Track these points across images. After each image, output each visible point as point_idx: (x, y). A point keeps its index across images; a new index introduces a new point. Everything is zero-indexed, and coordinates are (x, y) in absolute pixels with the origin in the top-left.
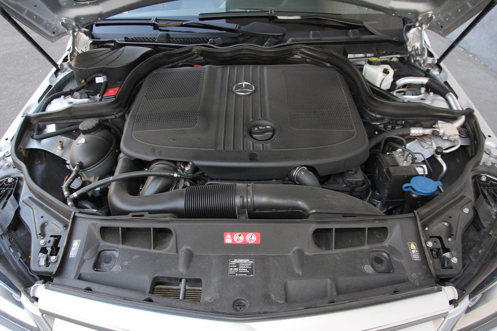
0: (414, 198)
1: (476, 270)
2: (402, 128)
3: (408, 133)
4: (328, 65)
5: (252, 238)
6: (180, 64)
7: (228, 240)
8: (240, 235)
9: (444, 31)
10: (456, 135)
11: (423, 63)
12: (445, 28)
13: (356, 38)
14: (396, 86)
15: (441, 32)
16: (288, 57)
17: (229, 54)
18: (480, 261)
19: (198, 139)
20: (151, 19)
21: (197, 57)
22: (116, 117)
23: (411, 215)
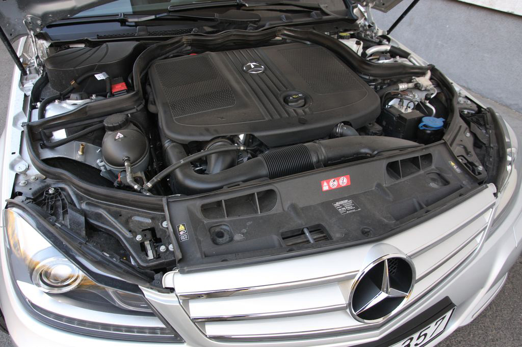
0: (429, 134)
1: (495, 173)
2: (388, 86)
3: (397, 88)
4: (308, 43)
5: (344, 181)
6: (172, 55)
7: (325, 187)
8: (334, 181)
9: (386, 7)
10: (431, 85)
11: (375, 36)
12: (387, 4)
13: (320, 19)
14: (367, 55)
15: (383, 9)
16: (270, 40)
17: (220, 41)
18: (494, 166)
19: (245, 114)
20: (118, 15)
21: (186, 47)
22: (137, 110)
23: (442, 141)
